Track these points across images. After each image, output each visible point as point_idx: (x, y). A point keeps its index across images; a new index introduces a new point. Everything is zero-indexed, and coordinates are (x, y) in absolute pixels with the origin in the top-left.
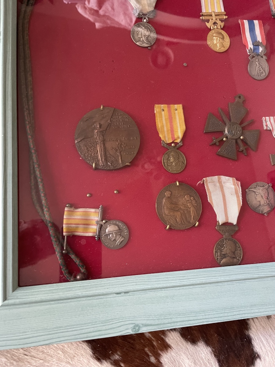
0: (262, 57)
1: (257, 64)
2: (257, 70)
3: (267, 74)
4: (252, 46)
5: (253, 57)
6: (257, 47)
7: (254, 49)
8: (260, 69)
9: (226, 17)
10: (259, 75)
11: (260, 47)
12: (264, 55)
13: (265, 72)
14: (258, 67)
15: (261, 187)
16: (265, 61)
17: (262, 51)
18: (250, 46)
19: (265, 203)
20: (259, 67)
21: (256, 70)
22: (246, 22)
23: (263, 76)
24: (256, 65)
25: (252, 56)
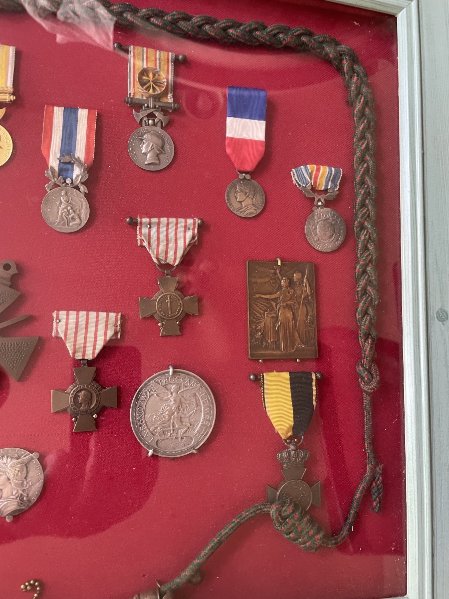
0: (77, 188)
1: (62, 200)
2: (60, 212)
3: (84, 224)
4: (58, 162)
5: (56, 186)
6: (69, 166)
7: (61, 170)
8: (68, 211)
9: (13, 98)
10: (65, 222)
11: (75, 167)
12: (83, 183)
13: (80, 218)
14: (63, 206)
15: (12, 458)
16: (83, 196)
17: (78, 176)
18: (54, 162)
19: (12, 495)
20: (66, 208)
21: (58, 212)
22: (58, 113)
23: (75, 225)
24: (61, 203)
25: (53, 184)
